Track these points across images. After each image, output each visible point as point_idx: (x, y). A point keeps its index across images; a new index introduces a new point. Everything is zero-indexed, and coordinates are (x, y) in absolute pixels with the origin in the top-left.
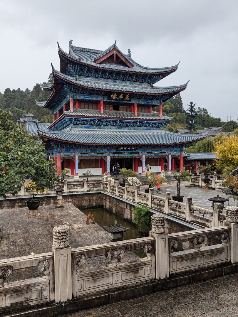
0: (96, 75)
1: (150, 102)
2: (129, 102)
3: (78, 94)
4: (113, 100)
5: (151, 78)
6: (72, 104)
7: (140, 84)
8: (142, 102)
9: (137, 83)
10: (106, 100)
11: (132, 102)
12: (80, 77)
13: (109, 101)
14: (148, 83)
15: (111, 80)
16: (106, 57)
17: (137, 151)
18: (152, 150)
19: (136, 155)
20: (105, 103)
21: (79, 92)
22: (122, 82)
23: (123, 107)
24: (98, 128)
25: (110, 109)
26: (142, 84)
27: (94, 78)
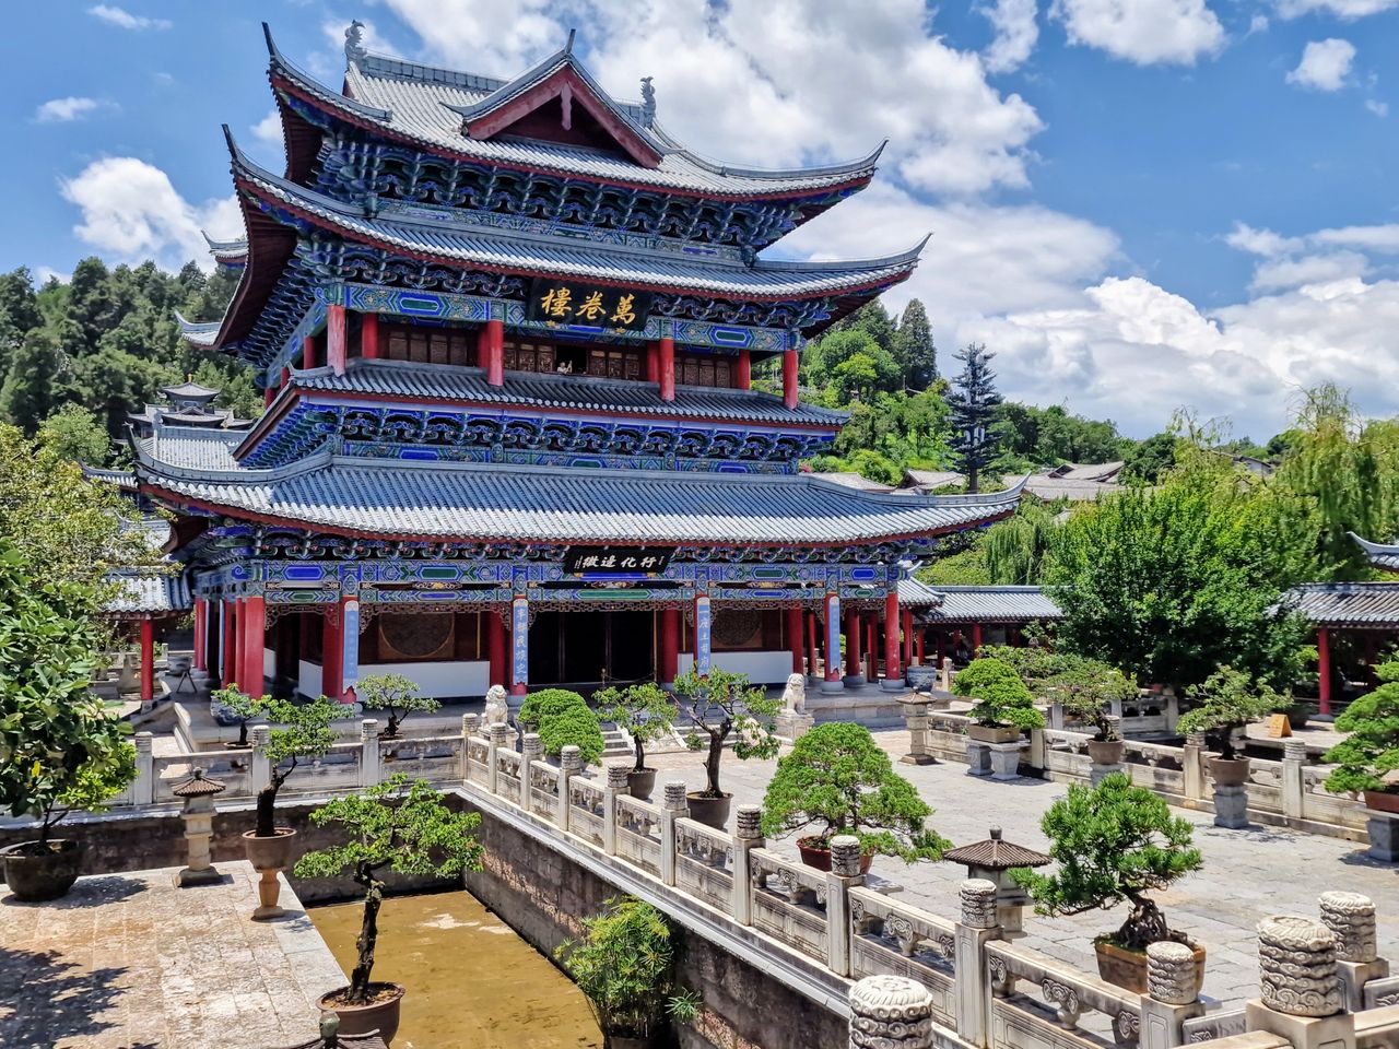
0: (468, 196)
1: (741, 338)
2: (636, 335)
3: (369, 286)
4: (551, 323)
5: (748, 222)
6: (342, 335)
7: (692, 245)
8: (698, 336)
9: (675, 241)
10: (516, 318)
11: (650, 332)
12: (385, 200)
13: (532, 324)
14: (733, 243)
15: (545, 224)
16: (523, 111)
17: (669, 576)
18: (747, 570)
19: (664, 595)
20: (512, 335)
21: (376, 276)
22: (600, 232)
23: (607, 359)
24: (473, 460)
25: (542, 367)
26: (702, 246)
27: (460, 211)
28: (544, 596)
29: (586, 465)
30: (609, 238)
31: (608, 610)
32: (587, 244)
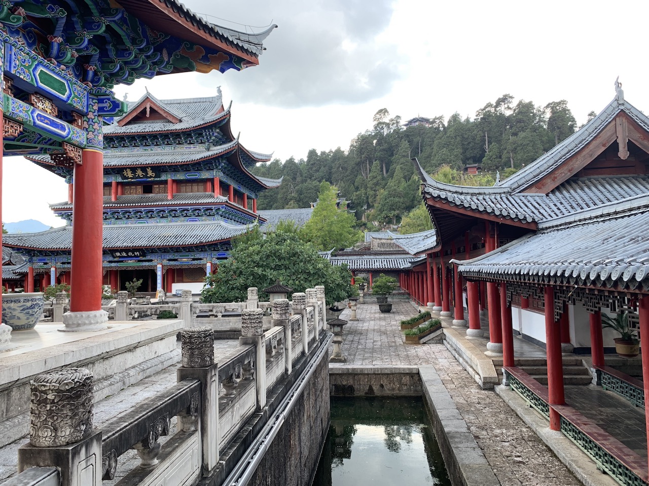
1: (197, 175)
2: (158, 179)
4: (130, 180)
7: (188, 146)
8: (180, 176)
9: (182, 146)
10: (120, 180)
11: (163, 178)
13: (124, 181)
14: (203, 143)
15: (138, 148)
16: (134, 114)
17: (148, 258)
18: (176, 255)
19: (147, 264)
20: (121, 185)
22: (156, 147)
23: (159, 187)
24: (106, 224)
25: (138, 193)
26: (192, 146)
27: (113, 149)
28: (108, 265)
29: (142, 223)
30: (159, 149)
31: (129, 269)
32: (152, 152)
